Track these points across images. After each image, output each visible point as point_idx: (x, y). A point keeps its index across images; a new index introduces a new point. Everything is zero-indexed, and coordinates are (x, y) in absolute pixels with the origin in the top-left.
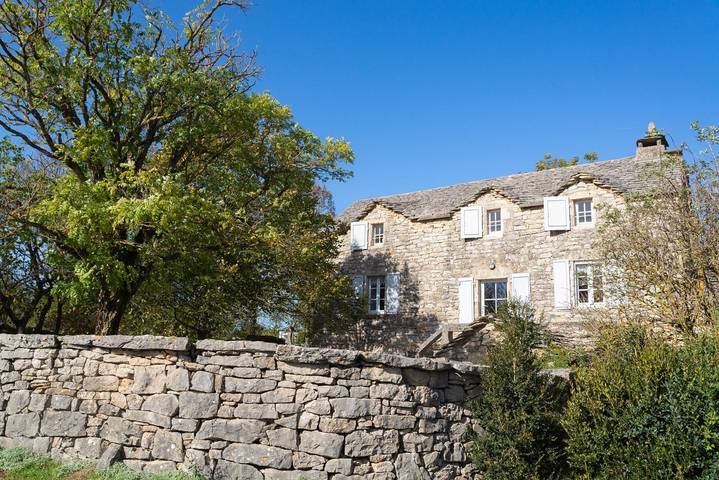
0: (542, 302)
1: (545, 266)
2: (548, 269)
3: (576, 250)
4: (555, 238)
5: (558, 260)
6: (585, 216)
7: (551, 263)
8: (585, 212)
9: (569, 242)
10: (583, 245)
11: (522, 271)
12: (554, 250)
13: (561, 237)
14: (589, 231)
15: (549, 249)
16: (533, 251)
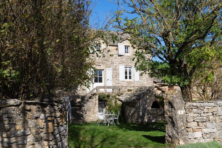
0: (115, 78)
1: (116, 66)
2: (117, 67)
3: (126, 62)
4: (120, 57)
5: (120, 65)
6: (127, 51)
7: (118, 65)
8: (127, 50)
9: (124, 59)
10: (127, 61)
11: (109, 67)
12: (119, 61)
13: (122, 57)
14: (129, 56)
15: (118, 61)
16: (113, 61)
